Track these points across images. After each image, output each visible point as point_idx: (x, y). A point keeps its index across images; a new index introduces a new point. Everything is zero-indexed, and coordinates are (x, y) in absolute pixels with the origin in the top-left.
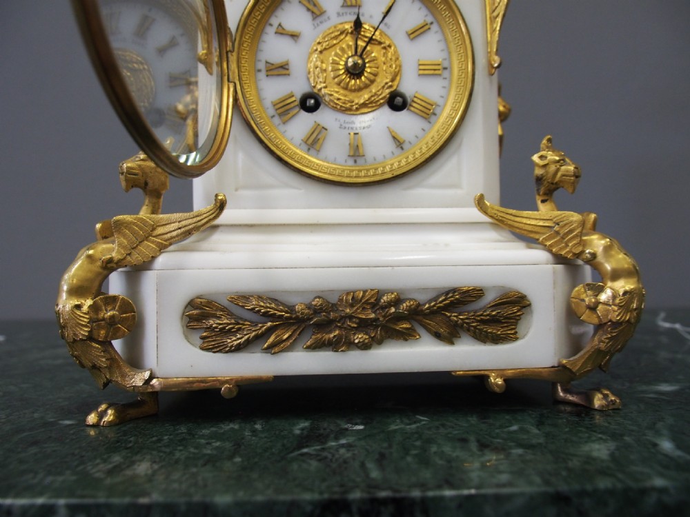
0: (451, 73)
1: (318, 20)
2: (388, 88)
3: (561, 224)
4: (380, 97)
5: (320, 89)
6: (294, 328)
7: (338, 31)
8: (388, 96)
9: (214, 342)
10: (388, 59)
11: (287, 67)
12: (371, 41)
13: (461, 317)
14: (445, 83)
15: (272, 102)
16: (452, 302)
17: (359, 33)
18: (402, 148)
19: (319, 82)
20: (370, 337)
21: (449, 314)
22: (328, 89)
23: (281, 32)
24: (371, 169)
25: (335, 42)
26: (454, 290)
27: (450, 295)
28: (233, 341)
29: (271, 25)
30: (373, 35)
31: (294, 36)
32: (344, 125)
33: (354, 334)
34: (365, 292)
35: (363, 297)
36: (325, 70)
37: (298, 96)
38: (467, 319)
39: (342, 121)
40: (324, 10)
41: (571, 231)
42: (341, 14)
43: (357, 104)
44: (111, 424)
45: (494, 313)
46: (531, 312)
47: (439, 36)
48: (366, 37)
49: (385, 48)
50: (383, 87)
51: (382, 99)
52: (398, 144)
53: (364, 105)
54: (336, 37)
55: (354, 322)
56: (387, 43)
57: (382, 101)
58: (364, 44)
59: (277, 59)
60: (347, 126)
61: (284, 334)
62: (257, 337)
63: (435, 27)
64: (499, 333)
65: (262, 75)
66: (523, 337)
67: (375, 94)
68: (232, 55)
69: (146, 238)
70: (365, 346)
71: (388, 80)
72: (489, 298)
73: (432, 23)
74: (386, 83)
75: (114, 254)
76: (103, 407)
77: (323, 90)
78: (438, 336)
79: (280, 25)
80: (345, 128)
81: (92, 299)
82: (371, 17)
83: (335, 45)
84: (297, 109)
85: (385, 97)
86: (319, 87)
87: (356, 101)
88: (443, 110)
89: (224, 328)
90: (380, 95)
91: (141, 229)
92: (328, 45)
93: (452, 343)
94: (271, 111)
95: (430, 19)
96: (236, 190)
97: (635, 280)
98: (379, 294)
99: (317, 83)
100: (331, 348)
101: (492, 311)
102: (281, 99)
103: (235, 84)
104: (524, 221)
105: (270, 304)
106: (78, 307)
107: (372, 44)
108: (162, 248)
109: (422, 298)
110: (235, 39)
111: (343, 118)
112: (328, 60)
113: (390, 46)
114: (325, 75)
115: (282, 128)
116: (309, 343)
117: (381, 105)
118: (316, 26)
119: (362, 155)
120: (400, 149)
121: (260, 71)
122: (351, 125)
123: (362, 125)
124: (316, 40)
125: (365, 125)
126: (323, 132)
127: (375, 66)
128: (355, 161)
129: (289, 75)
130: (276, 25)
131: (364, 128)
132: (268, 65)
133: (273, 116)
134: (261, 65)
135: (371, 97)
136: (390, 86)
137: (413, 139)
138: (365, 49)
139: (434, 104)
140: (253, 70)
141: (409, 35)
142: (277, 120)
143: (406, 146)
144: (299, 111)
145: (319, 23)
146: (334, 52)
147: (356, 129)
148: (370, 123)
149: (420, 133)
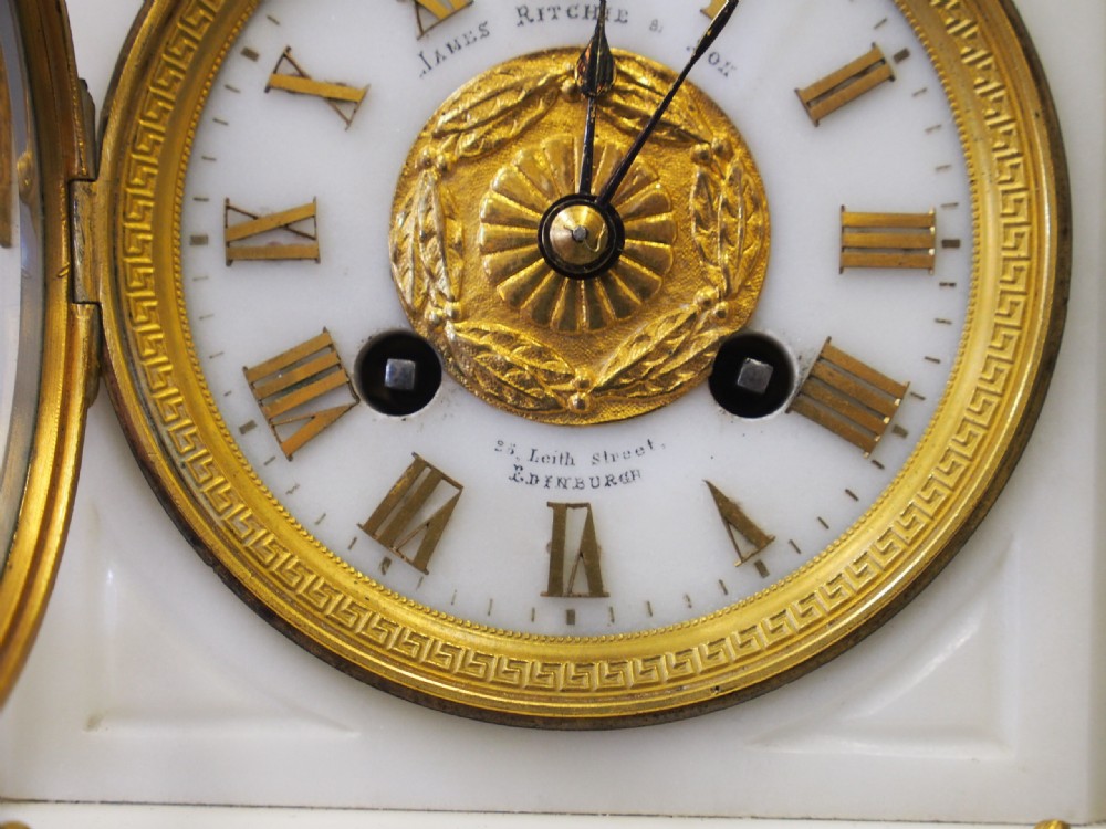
0: (974, 264)
1: (439, 40)
2: (707, 326)
4: (681, 360)
5: (441, 321)
7: (517, 88)
8: (711, 355)
10: (718, 204)
11: (308, 228)
12: (651, 131)
14: (949, 304)
15: (246, 370)
17: (601, 100)
18: (761, 569)
19: (433, 293)
22: (472, 324)
23: (291, 81)
24: (631, 656)
25: (501, 133)
29: (251, 55)
30: (665, 106)
31: (344, 102)
32: (530, 468)
36: (461, 247)
37: (351, 347)
39: (523, 452)
42: (534, 14)
43: (583, 385)
47: (932, 109)
48: (631, 114)
49: (703, 158)
50: (693, 318)
51: (686, 367)
52: (746, 549)
53: (614, 389)
54: (508, 115)
56: (719, 137)
57: (685, 377)
58: (621, 144)
59: (269, 194)
60: (543, 470)
63: (914, 73)
65: (210, 259)
67: (661, 348)
68: (90, 193)
71: (710, 292)
73: (902, 55)
74: (707, 304)
77: (449, 326)
79: (286, 55)
80: (534, 479)
82: (654, 26)
83: (502, 145)
84: (345, 398)
85: (698, 358)
86: (431, 313)
87: (581, 374)
88: (935, 415)
90: (679, 351)
92: (474, 146)
94: (240, 405)
95: (894, 38)
96: (92, 723)
99: (427, 295)
102: (282, 357)
103: (98, 304)
107: (657, 141)
110: (105, 122)
111: (527, 437)
112: (471, 206)
113: (724, 153)
114: (458, 266)
115: (282, 475)
118: (432, 60)
119: (597, 589)
120: (754, 573)
121: (199, 241)
122: (559, 471)
123: (603, 470)
124: (434, 120)
125: (616, 469)
126: (444, 494)
127: (661, 234)
128: (571, 617)
129: (317, 260)
130: (269, 57)
131: (609, 482)
132: (235, 219)
133: (248, 427)
134: (206, 219)
135: (645, 358)
136: (721, 314)
137: (807, 533)
138: (624, 167)
139: (900, 391)
140: (173, 243)
141: (807, 105)
142: (261, 444)
143: (775, 558)
144: (351, 407)
145: (444, 51)
146: (500, 175)
147: (579, 485)
148: (634, 463)
149: (837, 509)
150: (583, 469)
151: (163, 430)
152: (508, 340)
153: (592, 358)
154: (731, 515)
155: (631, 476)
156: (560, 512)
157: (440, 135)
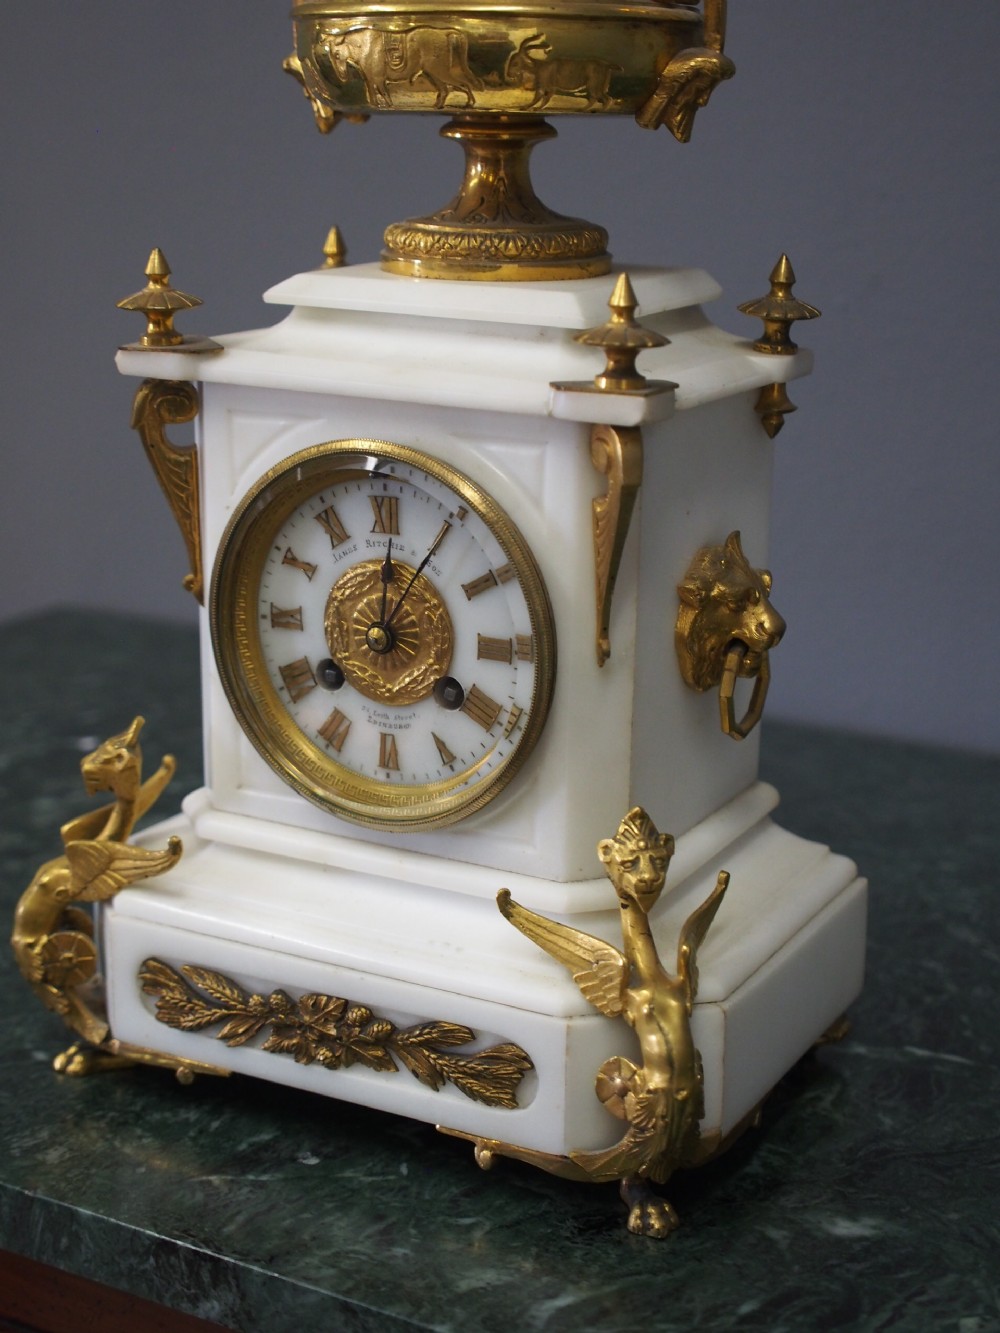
1: (339, 550)
2: (431, 675)
3: (601, 963)
4: (422, 686)
5: (341, 659)
6: (252, 1021)
7: (363, 574)
8: (434, 685)
9: (169, 1015)
10: (433, 627)
11: (298, 616)
13: (440, 1062)
15: (280, 668)
16: (427, 1040)
18: (452, 768)
19: (338, 649)
20: (334, 1056)
21: (427, 1053)
22: (351, 662)
23: (291, 560)
25: (359, 591)
26: (433, 1024)
27: (426, 1031)
28: (188, 1020)
29: (278, 548)
30: (411, 585)
31: (309, 570)
32: (374, 718)
33: (316, 1048)
34: (330, 998)
35: (326, 1005)
36: (347, 632)
37: (315, 661)
38: (446, 1065)
39: (372, 712)
40: (349, 534)
41: (610, 979)
42: (371, 543)
43: (389, 691)
44: (76, 1075)
45: (480, 1068)
46: (535, 1077)
48: (403, 588)
49: (429, 609)
50: (426, 670)
51: (425, 688)
52: (446, 760)
53: (400, 693)
54: (361, 584)
55: (313, 1034)
56: (434, 601)
57: (424, 692)
58: (397, 599)
59: (286, 602)
60: (378, 719)
61: (239, 1026)
62: (209, 1024)
64: (488, 1094)
65: (266, 624)
66: (524, 1108)
67: (415, 681)
69: (103, 872)
70: (332, 1065)
71: (431, 661)
72: (484, 1045)
74: (431, 665)
75: (69, 886)
76: (72, 1050)
77: (344, 662)
78: (416, 1075)
79: (289, 550)
80: (375, 722)
81: (49, 935)
82: (413, 553)
83: (360, 595)
84: (312, 683)
85: (429, 686)
86: (339, 656)
87: (389, 686)
89: (176, 1004)
90: (422, 682)
91: (97, 859)
92: (351, 593)
93: (437, 1090)
94: (278, 681)
96: (240, 787)
97: (667, 1076)
98: (346, 1005)
99: (336, 649)
100: (293, 1055)
101: (479, 1065)
102: (290, 665)
104: (562, 942)
105: (224, 988)
106: (31, 946)
108: (120, 887)
109: (402, 1022)
111: (372, 705)
112: (350, 617)
113: (437, 607)
114: (347, 639)
115: (292, 707)
116: (266, 1045)
117: (423, 698)
118: (338, 557)
119: (397, 768)
120: (450, 770)
121: (264, 617)
122: (383, 720)
123: (398, 722)
124: (337, 582)
125: (403, 723)
126: (345, 724)
127: (415, 636)
128: (388, 775)
129: (302, 629)
130: (284, 550)
131: (400, 727)
132: (275, 611)
133: (282, 689)
134: (265, 609)
135: (409, 683)
136: (436, 670)
137: (468, 758)
138: (399, 605)
139: (500, 708)
140: (255, 617)
141: (466, 591)
142: (285, 696)
143: (458, 766)
144: (313, 687)
145: (342, 555)
146: (360, 606)
147: (390, 726)
148: (408, 721)
149: (479, 750)
150: (392, 721)
151: (249, 690)
152: (364, 670)
153: (392, 680)
154: (441, 746)
155: (407, 726)
156: (384, 737)
157: (339, 588)
